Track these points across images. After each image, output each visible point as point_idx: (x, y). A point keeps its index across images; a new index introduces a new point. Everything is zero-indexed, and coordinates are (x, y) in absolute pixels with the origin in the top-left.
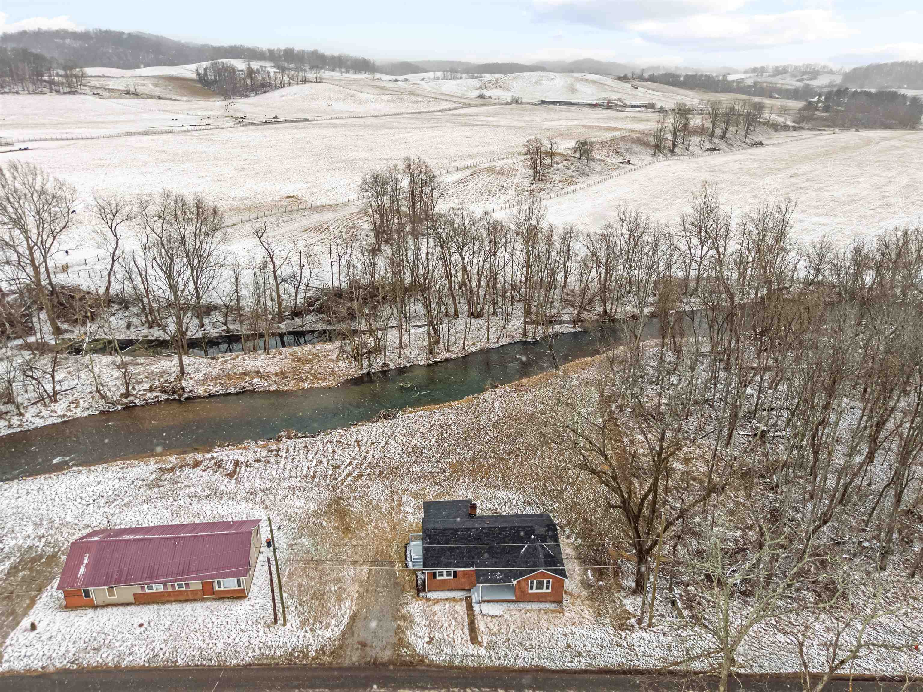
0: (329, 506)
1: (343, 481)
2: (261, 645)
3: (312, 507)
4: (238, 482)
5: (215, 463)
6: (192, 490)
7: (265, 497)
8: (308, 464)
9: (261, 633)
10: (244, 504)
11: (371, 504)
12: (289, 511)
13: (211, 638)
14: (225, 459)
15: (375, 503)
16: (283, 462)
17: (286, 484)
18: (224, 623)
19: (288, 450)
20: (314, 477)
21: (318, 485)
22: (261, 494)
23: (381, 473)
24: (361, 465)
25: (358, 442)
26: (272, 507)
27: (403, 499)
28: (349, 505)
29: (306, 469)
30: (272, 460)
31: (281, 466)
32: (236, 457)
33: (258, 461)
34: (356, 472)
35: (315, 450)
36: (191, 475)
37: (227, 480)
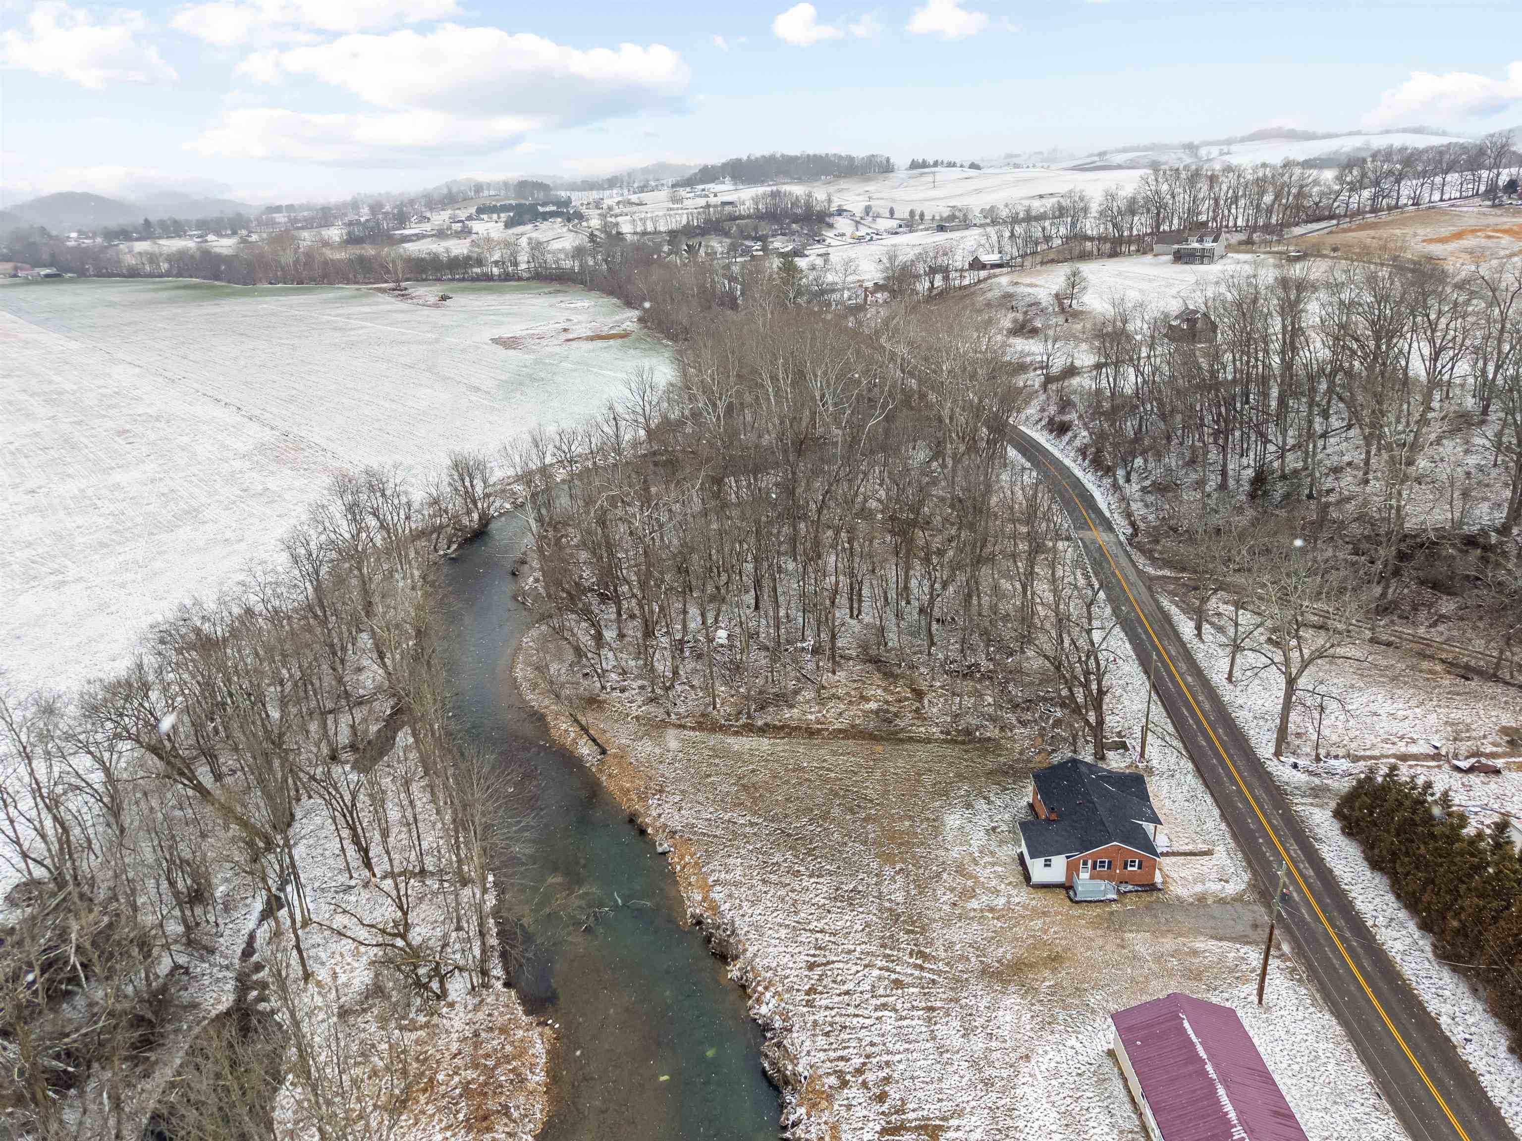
0: (1006, 982)
2: (1301, 1008)
3: (1012, 1000)
4: (958, 1113)
8: (891, 1021)
9: (1285, 1013)
10: (1022, 1090)
11: (993, 938)
12: (1028, 1027)
13: (1317, 1057)
15: (989, 935)
16: (887, 1058)
17: (955, 1042)
18: (1285, 1053)
19: (843, 1059)
20: (930, 1009)
21: (954, 1000)
23: (910, 932)
24: (887, 956)
25: (812, 966)
26: (1022, 1050)
27: (976, 907)
28: (999, 961)
29: (906, 1023)
30: (873, 1076)
31: (897, 1058)
33: (880, 1097)
34: (912, 960)
35: (839, 1019)
37: (950, 1134)
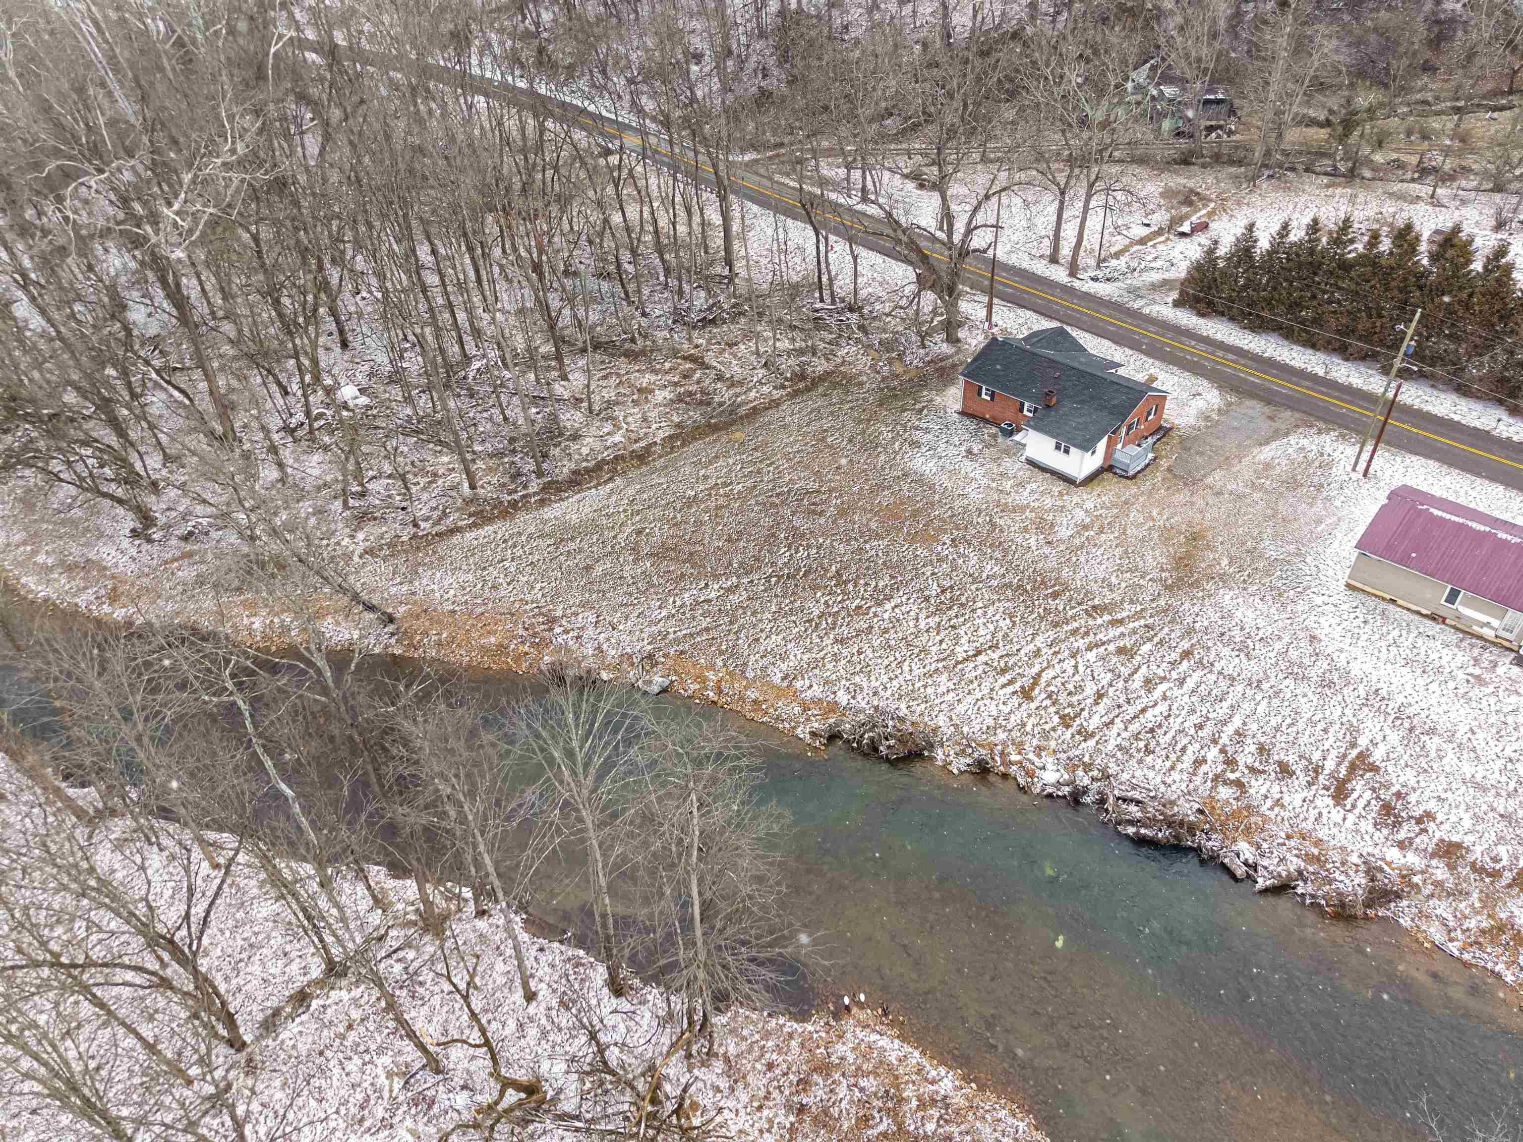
0: (1196, 584)
1: (1138, 615)
2: (1392, 463)
3: (1227, 597)
4: (1353, 731)
5: (1397, 824)
6: (1468, 769)
7: (1307, 661)
8: (1177, 692)
9: (1389, 472)
10: (1356, 669)
11: (1126, 552)
12: (1273, 610)
14: (1366, 826)
15: (1118, 551)
16: (1230, 729)
17: (1252, 668)
19: (1199, 763)
20: (1186, 654)
21: (1190, 631)
22: (1314, 673)
23: (1055, 595)
24: (1075, 632)
25: (1026, 694)
26: (1301, 635)
27: (1069, 533)
28: (1162, 570)
29: (1190, 684)
30: (1247, 756)
31: (1237, 722)
32: (1337, 815)
33: (1285, 771)
34: (1099, 621)
35: (1134, 727)
36: (1467, 823)
37: (1378, 755)
